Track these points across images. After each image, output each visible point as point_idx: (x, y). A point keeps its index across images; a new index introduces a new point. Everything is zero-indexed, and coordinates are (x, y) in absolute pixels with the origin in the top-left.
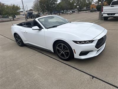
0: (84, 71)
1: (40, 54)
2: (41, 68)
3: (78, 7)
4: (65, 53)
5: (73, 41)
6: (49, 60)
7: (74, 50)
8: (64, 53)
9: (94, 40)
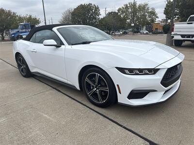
0: (133, 130)
1: (54, 91)
2: (48, 117)
3: (133, 25)
4: (101, 92)
5: (116, 68)
6: (67, 104)
7: (118, 85)
8: (98, 92)
9: (159, 69)
